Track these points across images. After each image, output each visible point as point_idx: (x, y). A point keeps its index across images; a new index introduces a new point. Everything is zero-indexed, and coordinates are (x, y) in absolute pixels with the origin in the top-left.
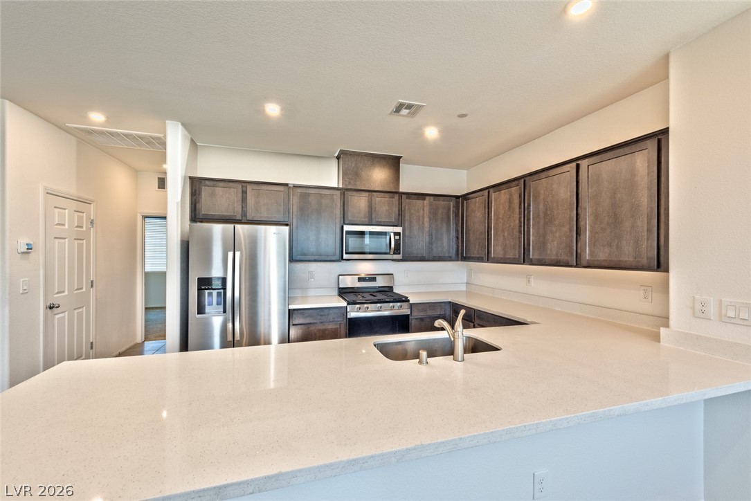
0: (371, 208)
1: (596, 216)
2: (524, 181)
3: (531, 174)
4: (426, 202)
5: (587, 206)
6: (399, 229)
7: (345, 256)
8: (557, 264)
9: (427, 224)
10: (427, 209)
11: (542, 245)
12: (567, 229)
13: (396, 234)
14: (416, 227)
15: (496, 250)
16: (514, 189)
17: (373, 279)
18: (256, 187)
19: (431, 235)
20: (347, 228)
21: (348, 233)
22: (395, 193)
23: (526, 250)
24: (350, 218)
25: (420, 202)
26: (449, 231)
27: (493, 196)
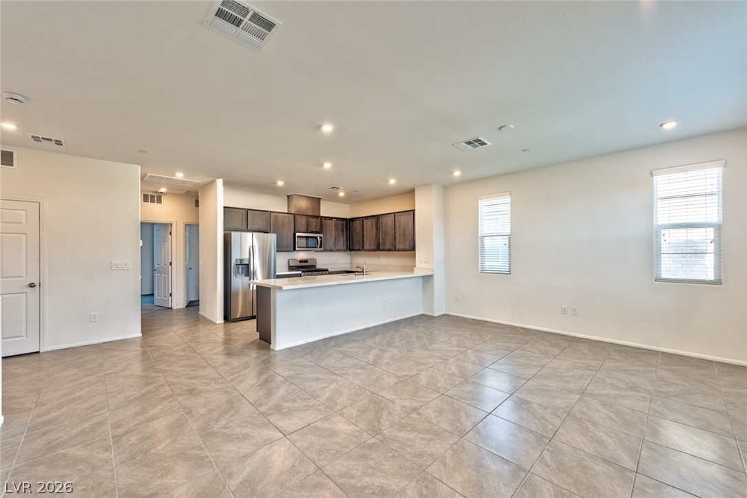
0: (308, 224)
1: (400, 233)
2: (377, 217)
3: (380, 215)
4: (333, 221)
5: (397, 229)
6: (321, 235)
7: (297, 249)
8: (389, 250)
9: (333, 233)
10: (333, 224)
11: (384, 245)
12: (392, 237)
13: (321, 238)
14: (328, 234)
15: (367, 246)
16: (374, 220)
17: (306, 261)
18: (252, 212)
19: (335, 239)
20: (298, 234)
21: (298, 237)
22: (318, 217)
23: (379, 245)
24: (298, 229)
25: (330, 221)
26: (343, 236)
27: (365, 221)
